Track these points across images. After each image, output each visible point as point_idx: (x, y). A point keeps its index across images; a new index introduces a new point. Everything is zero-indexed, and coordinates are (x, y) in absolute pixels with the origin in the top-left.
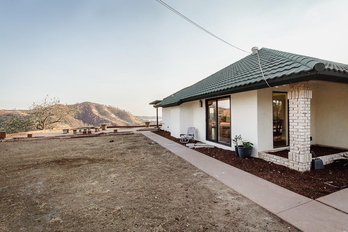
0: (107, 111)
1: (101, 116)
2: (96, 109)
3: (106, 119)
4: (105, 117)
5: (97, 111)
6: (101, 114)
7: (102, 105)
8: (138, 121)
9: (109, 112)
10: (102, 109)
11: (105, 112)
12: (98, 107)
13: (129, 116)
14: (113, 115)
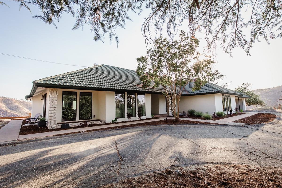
0: (18, 105)
1: (9, 111)
3: (17, 114)
4: (15, 111)
5: (4, 106)
6: (10, 108)
7: (12, 99)
9: (21, 107)
10: (11, 103)
11: (15, 106)
14: (26, 109)
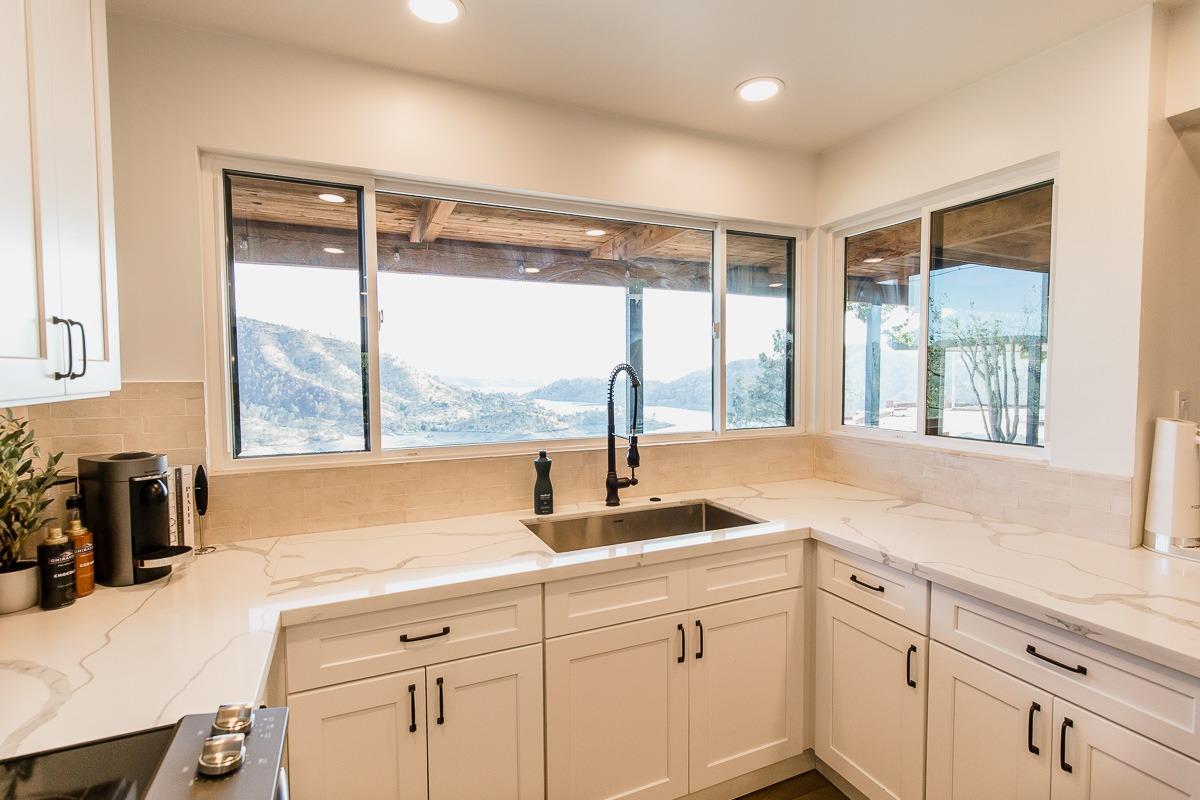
2: (277, 345)
8: (439, 394)
12: (287, 339)
13: (406, 375)
